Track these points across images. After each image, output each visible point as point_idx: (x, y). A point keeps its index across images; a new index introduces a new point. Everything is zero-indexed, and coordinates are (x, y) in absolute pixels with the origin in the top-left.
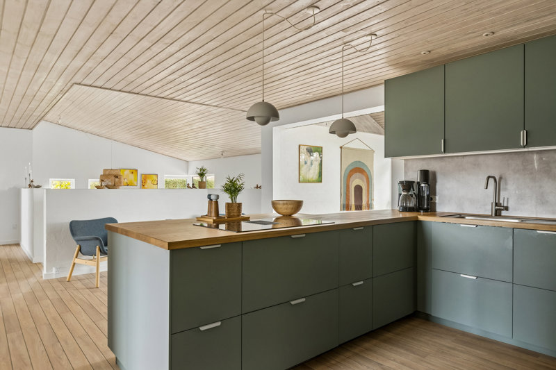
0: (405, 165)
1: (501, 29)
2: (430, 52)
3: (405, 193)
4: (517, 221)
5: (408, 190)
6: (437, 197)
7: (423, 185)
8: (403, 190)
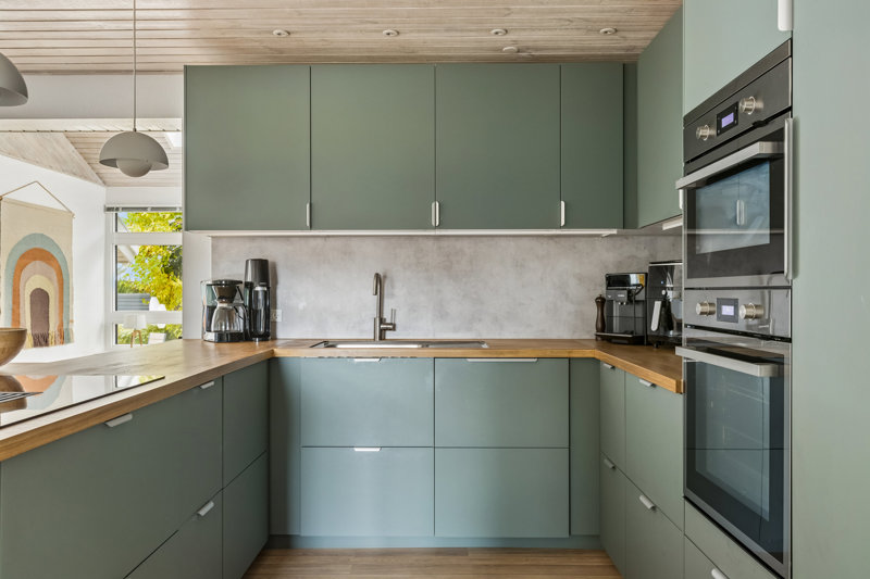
0: (214, 248)
1: (411, 31)
2: (289, 33)
3: (225, 305)
4: (415, 346)
5: (230, 299)
6: (279, 312)
7: (258, 288)
8: (220, 298)
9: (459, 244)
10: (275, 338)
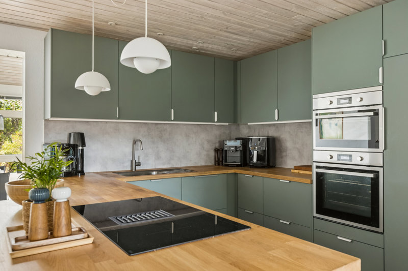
1: (169, 35)
2: (116, 24)
5: (67, 154)
7: (80, 148)
9: (165, 127)
10: (82, 173)
